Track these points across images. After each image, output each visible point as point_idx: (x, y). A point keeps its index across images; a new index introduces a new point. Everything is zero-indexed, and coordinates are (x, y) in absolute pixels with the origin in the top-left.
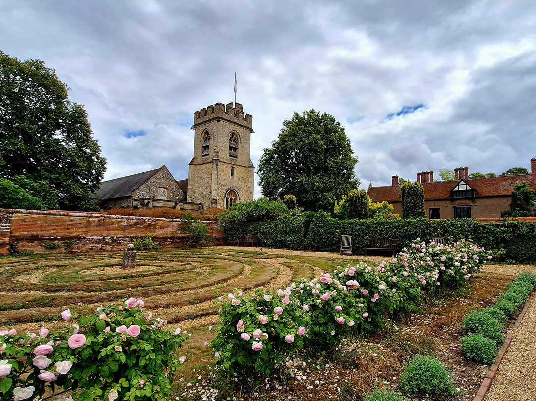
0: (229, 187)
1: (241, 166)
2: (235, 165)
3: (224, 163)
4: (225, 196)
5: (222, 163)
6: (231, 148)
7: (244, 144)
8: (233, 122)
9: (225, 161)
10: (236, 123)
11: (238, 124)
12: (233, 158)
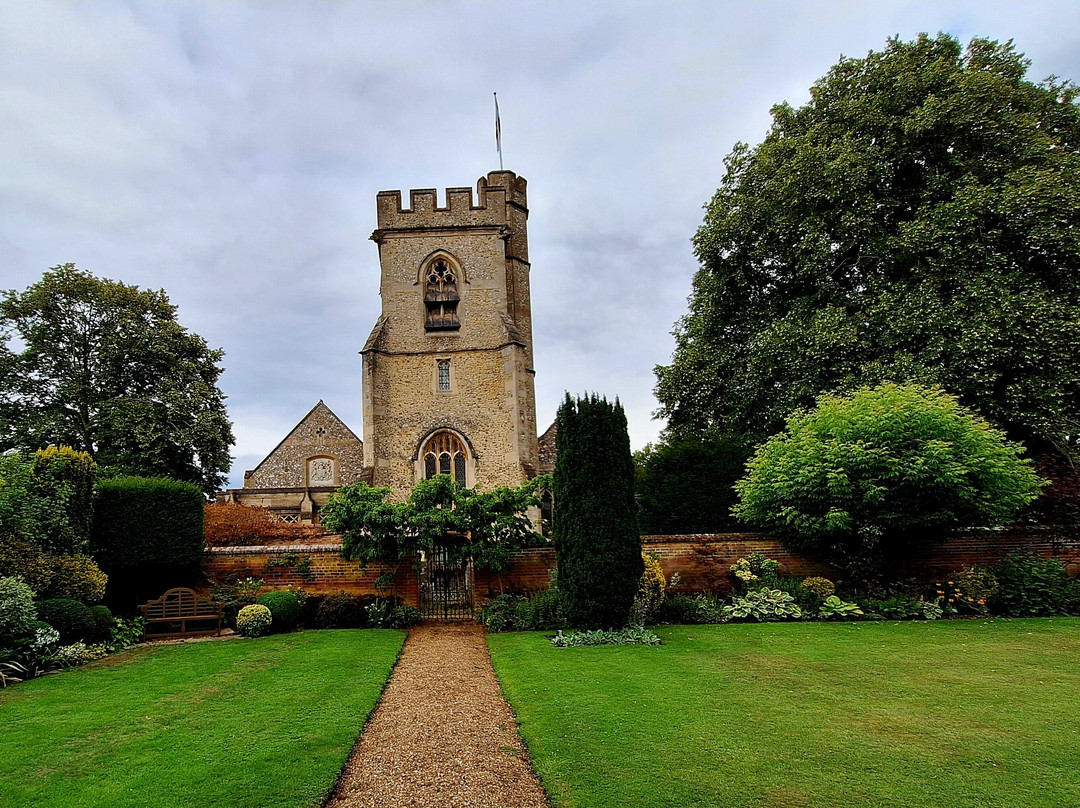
0: (430, 423)
1: (475, 350)
2: (447, 352)
3: (408, 354)
4: (417, 454)
5: (402, 358)
6: (431, 307)
7: (481, 282)
8: (432, 229)
9: (412, 350)
10: (442, 229)
11: (452, 229)
12: (442, 334)
